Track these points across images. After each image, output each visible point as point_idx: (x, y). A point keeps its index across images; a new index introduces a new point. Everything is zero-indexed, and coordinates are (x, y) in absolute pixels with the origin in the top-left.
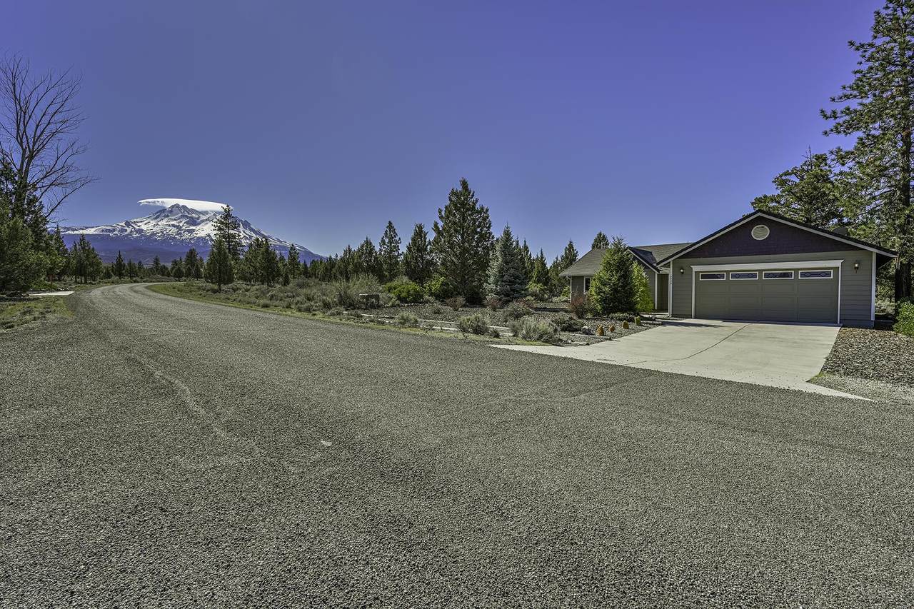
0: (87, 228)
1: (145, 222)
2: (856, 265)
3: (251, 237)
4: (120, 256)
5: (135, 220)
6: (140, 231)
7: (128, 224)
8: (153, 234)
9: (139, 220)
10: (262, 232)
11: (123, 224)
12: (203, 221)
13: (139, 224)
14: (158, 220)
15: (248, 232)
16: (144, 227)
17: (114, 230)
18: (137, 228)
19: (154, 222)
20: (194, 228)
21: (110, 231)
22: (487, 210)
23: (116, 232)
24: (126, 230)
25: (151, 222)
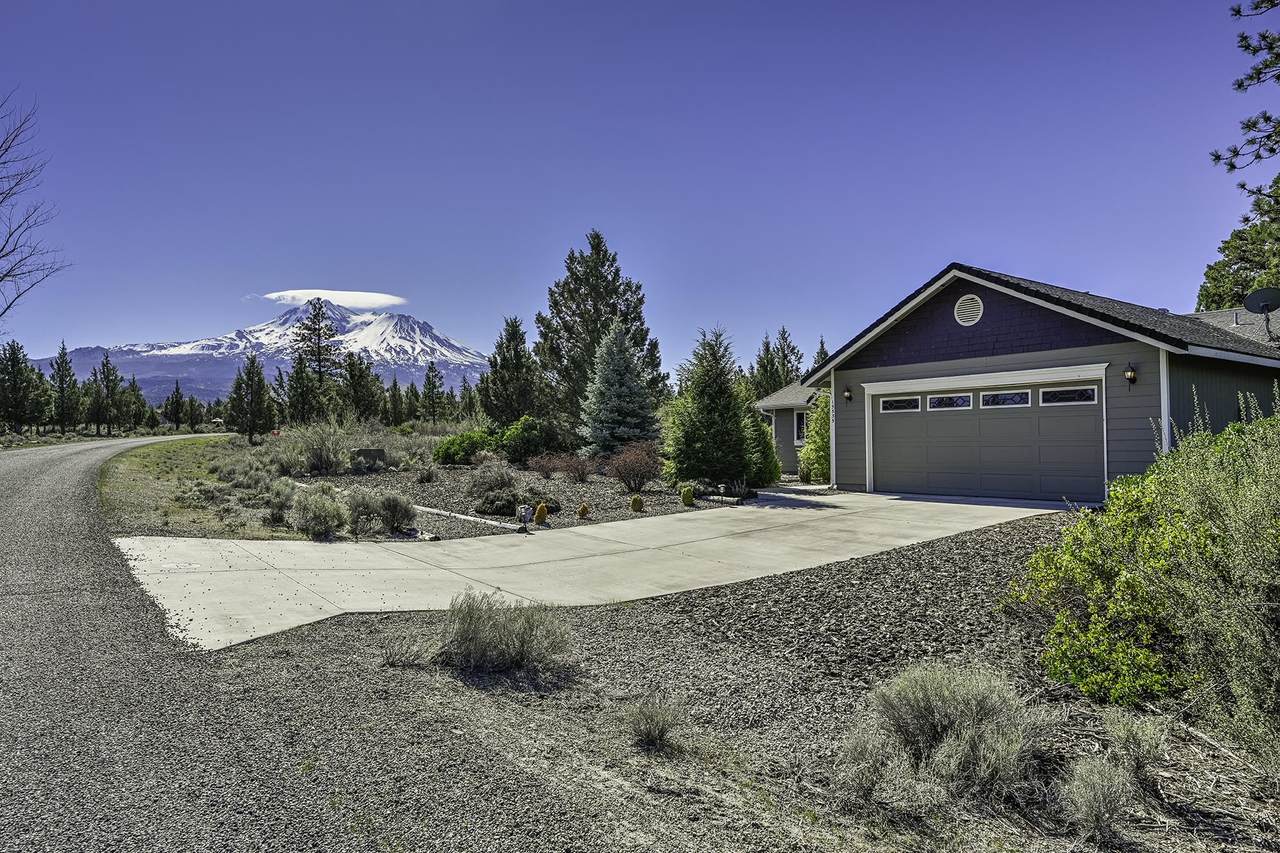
0: (180, 344)
1: (266, 331)
2: (1129, 374)
3: (433, 351)
4: (177, 389)
5: (251, 328)
6: (260, 345)
7: (240, 335)
8: (279, 351)
9: (257, 328)
10: (452, 342)
11: (233, 335)
12: (356, 326)
13: (257, 335)
14: (287, 325)
15: (428, 341)
16: (264, 340)
17: (220, 346)
18: (254, 341)
19: (280, 331)
20: (341, 338)
21: (213, 348)
22: (639, 287)
23: (222, 350)
24: (238, 346)
25: (276, 331)
